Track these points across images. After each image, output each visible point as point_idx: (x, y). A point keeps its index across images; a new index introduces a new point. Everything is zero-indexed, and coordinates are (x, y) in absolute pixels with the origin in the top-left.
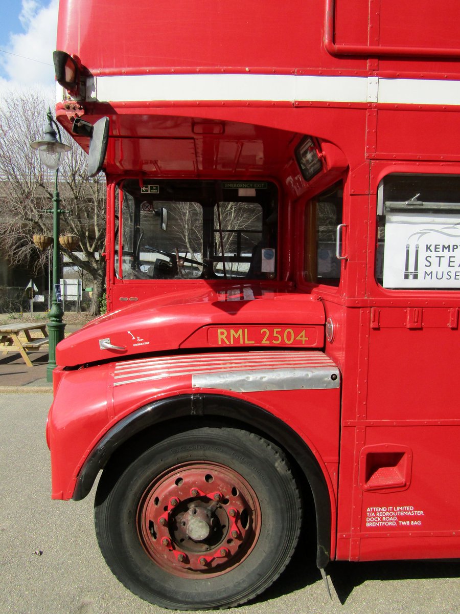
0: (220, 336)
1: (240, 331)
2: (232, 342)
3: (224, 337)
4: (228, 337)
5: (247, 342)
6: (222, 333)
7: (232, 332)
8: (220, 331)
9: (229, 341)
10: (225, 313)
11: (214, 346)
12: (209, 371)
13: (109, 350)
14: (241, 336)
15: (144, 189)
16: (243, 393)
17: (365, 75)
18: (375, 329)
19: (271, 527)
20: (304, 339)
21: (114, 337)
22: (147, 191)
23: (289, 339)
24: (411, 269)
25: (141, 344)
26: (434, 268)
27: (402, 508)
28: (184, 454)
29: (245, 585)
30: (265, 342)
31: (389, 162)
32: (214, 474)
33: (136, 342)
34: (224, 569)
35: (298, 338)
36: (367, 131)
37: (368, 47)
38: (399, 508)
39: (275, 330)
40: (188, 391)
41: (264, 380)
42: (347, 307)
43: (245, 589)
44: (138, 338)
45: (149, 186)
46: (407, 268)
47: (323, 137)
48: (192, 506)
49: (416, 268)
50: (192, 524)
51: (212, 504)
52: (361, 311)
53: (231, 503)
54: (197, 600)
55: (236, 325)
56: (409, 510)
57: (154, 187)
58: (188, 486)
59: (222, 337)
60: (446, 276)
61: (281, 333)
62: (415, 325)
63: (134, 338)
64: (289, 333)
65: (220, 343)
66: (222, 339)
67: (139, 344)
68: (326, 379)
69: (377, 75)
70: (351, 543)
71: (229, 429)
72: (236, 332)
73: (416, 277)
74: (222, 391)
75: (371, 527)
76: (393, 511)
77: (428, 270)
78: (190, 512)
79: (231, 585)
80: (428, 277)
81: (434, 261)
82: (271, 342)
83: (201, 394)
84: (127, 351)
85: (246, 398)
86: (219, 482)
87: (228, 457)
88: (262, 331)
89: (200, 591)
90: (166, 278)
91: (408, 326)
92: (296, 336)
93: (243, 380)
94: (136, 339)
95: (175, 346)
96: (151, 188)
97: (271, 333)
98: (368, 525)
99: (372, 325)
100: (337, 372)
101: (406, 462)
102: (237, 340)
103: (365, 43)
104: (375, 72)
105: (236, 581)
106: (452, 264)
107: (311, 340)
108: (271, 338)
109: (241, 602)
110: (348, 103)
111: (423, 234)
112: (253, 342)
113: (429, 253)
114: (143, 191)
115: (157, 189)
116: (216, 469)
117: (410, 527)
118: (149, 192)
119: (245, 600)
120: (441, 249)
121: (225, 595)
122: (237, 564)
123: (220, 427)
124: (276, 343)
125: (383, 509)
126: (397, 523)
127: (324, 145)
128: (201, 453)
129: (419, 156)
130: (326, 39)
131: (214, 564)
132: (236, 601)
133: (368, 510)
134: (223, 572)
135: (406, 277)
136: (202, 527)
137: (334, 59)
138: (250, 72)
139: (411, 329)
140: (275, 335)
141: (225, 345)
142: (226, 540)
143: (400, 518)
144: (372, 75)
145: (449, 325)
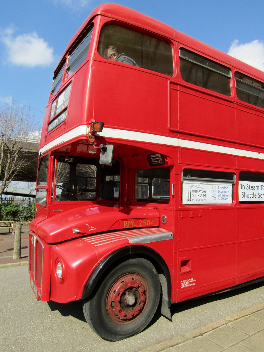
0: (124, 224)
1: (132, 222)
2: (129, 226)
3: (126, 224)
4: (127, 224)
5: (134, 226)
6: (125, 223)
7: (129, 222)
8: (124, 222)
9: (128, 226)
10: (126, 215)
11: (123, 228)
12: (133, 236)
13: (78, 233)
14: (132, 224)
15: (67, 160)
16: (146, 244)
17: (178, 138)
18: (182, 218)
19: (152, 295)
20: (153, 223)
21: (79, 227)
22: (68, 160)
23: (148, 223)
24: (189, 198)
25: (93, 229)
26: (194, 198)
27: (190, 279)
28: (124, 271)
29: (144, 321)
30: (140, 226)
31: (184, 165)
32: (134, 277)
33: (90, 229)
34: (136, 317)
35: (151, 223)
36: (179, 155)
37: (178, 130)
38: (189, 280)
39: (144, 220)
40: (128, 245)
41: (152, 238)
42: (175, 211)
43: (144, 323)
44: (91, 227)
45: (69, 159)
46: (188, 198)
47: (168, 155)
48: (127, 292)
49: (190, 198)
50: (130, 298)
51: (134, 290)
52: (178, 212)
53: (141, 288)
54: (128, 332)
55: (130, 219)
56: (191, 280)
57: (71, 159)
58: (127, 283)
59: (125, 224)
60: (197, 200)
61: (146, 221)
62: (192, 216)
63: (89, 227)
64: (148, 221)
65: (124, 227)
66: (125, 225)
67: (92, 230)
68: (170, 236)
69: (181, 139)
70: (177, 296)
71: (139, 259)
72: (130, 222)
73: (190, 201)
74: (139, 244)
75: (182, 288)
76: (188, 281)
77: (193, 198)
78: (127, 294)
79: (139, 323)
80: (193, 201)
81: (194, 195)
82: (143, 225)
83: (133, 245)
84: (86, 233)
85: (147, 245)
86: (137, 280)
87: (139, 269)
88: (140, 221)
89: (129, 328)
90: (75, 200)
91: (190, 217)
92: (151, 222)
93: (146, 239)
94: (90, 227)
95: (107, 230)
96: (70, 160)
97: (143, 221)
98: (181, 287)
99: (181, 217)
100: (172, 233)
101: (191, 263)
102: (131, 225)
103: (178, 129)
104: (181, 138)
105: (141, 320)
106: (199, 196)
107: (155, 223)
108: (143, 223)
109: (142, 330)
110: (174, 146)
111: (192, 187)
112: (136, 226)
113: (193, 193)
114: (66, 160)
115: (72, 160)
116: (134, 275)
117: (193, 286)
118: (69, 161)
119: (143, 329)
120: (196, 192)
121: (137, 328)
122: (141, 314)
123: (136, 258)
124: (144, 225)
125: (185, 281)
126: (189, 285)
127: (168, 158)
128: (130, 269)
129: (191, 163)
130: (169, 126)
131: (135, 315)
132: (139, 331)
133: (181, 282)
134: (136, 318)
135: (188, 201)
136: (133, 299)
137: (170, 132)
138: (149, 133)
139: (191, 217)
140: (144, 222)
141: (126, 228)
142: (139, 303)
143: (190, 283)
144: (180, 138)
145: (200, 216)
